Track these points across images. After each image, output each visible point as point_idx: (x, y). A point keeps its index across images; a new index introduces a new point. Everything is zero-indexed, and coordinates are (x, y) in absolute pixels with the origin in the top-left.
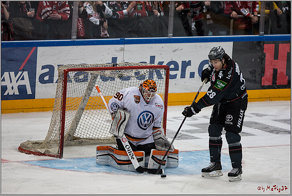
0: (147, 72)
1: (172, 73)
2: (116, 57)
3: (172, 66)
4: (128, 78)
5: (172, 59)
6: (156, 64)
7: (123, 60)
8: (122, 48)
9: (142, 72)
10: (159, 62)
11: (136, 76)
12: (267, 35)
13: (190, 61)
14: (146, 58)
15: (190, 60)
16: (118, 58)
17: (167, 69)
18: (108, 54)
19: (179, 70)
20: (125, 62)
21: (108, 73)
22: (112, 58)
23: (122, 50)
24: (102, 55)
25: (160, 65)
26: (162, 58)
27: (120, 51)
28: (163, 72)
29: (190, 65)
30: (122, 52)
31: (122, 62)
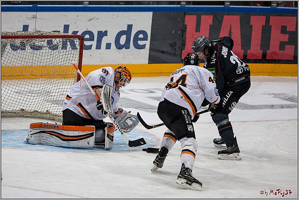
0: (60, 42)
1: (86, 43)
2: (28, 24)
3: (87, 36)
4: (40, 48)
5: (87, 29)
6: (70, 33)
7: (35, 28)
8: (34, 15)
9: (55, 41)
10: (73, 31)
11: (49, 46)
12: (189, 6)
13: (106, 32)
14: (59, 26)
15: (107, 30)
16: (29, 26)
17: (82, 39)
18: (19, 21)
19: (94, 41)
20: (37, 30)
21: (18, 42)
22: (24, 25)
23: (35, 17)
24: (13, 23)
25: (75, 35)
26: (77, 27)
27: (32, 19)
28: (77, 42)
29: (107, 36)
30: (34, 20)
31: (34, 30)
